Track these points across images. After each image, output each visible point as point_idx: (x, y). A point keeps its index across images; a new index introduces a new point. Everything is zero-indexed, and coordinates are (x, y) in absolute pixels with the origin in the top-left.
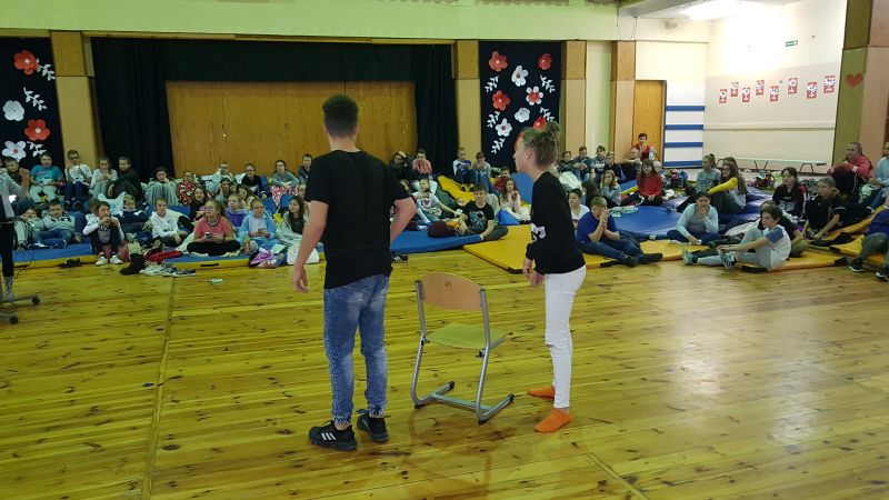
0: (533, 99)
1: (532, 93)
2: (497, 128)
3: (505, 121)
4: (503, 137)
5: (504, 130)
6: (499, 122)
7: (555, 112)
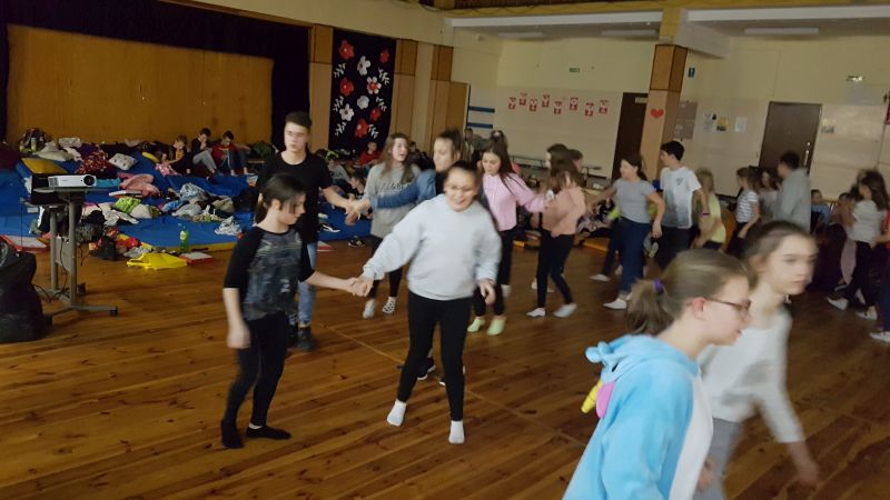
0: (373, 89)
1: (372, 83)
2: (341, 111)
3: (348, 106)
4: (345, 121)
5: (348, 114)
6: (343, 107)
7: (388, 103)
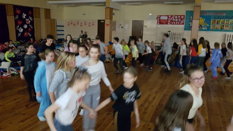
0: (27, 22)
1: (27, 20)
2: (19, 29)
3: (21, 28)
4: (21, 32)
5: (21, 30)
7: (33, 26)
